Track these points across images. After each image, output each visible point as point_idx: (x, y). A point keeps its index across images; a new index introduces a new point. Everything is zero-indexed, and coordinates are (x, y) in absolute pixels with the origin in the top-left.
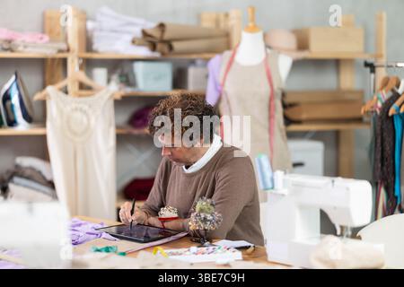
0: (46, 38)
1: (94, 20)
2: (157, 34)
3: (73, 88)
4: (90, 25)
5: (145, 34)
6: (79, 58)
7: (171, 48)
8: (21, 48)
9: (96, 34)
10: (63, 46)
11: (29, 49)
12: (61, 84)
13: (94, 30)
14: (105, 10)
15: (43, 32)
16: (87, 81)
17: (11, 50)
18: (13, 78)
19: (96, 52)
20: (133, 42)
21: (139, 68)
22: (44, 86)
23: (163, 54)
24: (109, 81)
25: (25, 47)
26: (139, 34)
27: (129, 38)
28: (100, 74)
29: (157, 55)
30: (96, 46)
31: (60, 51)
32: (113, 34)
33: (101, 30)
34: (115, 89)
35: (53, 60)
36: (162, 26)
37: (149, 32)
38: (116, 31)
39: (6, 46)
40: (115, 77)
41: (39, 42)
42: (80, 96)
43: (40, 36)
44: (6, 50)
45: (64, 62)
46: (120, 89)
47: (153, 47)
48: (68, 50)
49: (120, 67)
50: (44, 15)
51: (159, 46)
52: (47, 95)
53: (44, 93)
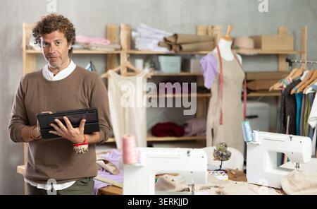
0: (108, 42)
1: (136, 31)
2: (173, 40)
3: (124, 71)
4: (134, 34)
5: (165, 40)
6: (127, 54)
7: (181, 48)
8: (94, 48)
9: (137, 39)
10: (118, 47)
11: (98, 49)
12: (117, 69)
13: (136, 37)
14: (143, 25)
15: (106, 38)
16: (131, 67)
17: (88, 49)
18: (89, 65)
19: (137, 50)
20: (159, 45)
21: (162, 60)
22: (106, 70)
23: (176, 51)
24: (144, 66)
25: (96, 47)
26: (162, 40)
27: (156, 42)
28: (139, 62)
29: (173, 52)
30: (137, 46)
31: (117, 50)
32: (147, 39)
33: (140, 37)
34: (147, 72)
35: (112, 54)
36: (176, 36)
37: (168, 39)
38: (148, 38)
39: (85, 47)
40: (147, 64)
41: (104, 44)
42: (128, 76)
43: (104, 40)
44: (85, 49)
45: (118, 55)
46: (151, 72)
47: (171, 48)
48: (121, 49)
49: (150, 59)
50: (106, 27)
51: (174, 47)
52: (109, 75)
53: (107, 74)
